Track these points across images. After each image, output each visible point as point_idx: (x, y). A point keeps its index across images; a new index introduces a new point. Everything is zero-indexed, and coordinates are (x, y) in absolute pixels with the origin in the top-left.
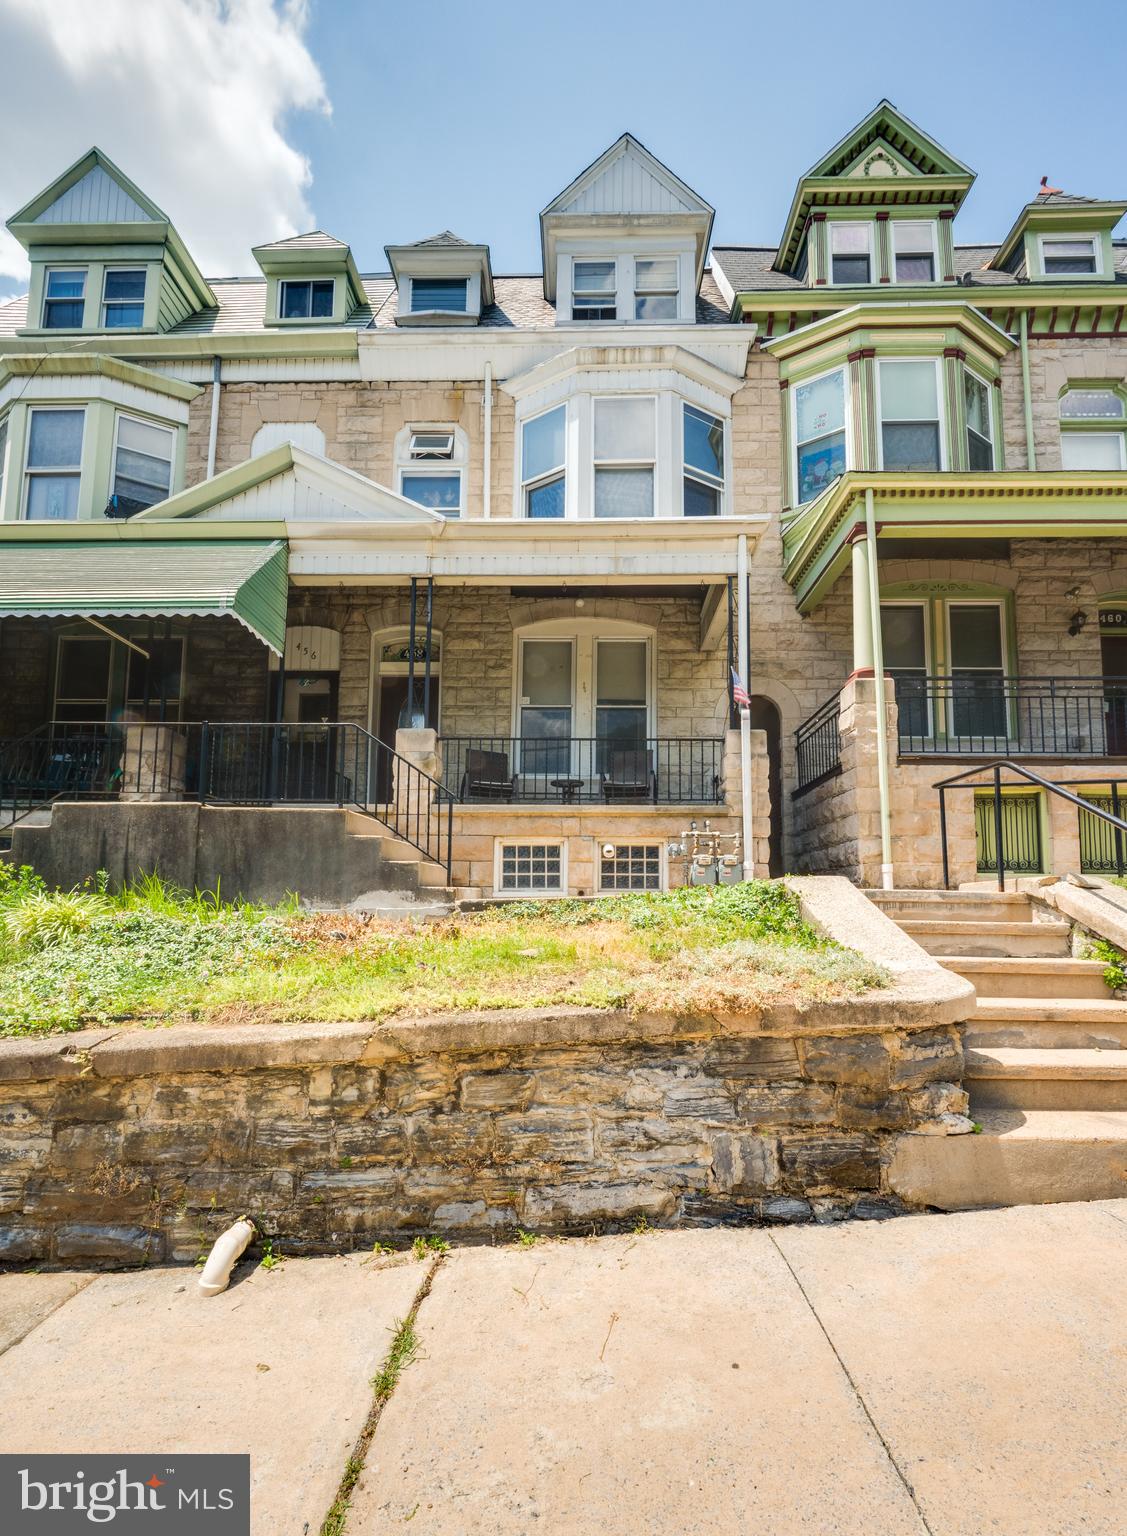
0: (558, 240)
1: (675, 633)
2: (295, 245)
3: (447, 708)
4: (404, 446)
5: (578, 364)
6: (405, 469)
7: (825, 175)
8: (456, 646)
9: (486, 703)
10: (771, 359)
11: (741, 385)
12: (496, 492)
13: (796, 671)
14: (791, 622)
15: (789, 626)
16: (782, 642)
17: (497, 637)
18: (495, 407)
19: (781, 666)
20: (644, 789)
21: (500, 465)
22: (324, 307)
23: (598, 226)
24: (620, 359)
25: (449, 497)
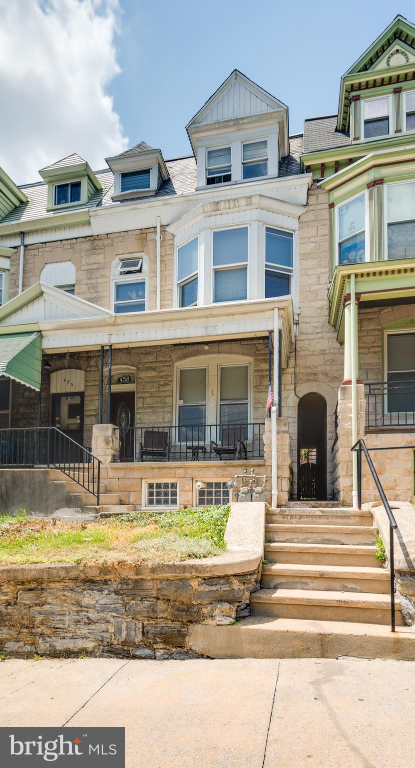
0: (198, 140)
1: (264, 359)
2: (60, 165)
3: (139, 408)
4: (116, 267)
5: (203, 213)
6: (116, 281)
7: (359, 71)
8: (143, 375)
9: (159, 405)
10: (323, 191)
11: (304, 210)
12: (164, 289)
13: (335, 377)
14: (334, 348)
15: (332, 351)
16: (328, 361)
17: (164, 369)
18: (162, 241)
19: (326, 374)
20: (233, 450)
21: (166, 273)
22: (76, 196)
23: (219, 128)
24: (227, 206)
25: (140, 293)
